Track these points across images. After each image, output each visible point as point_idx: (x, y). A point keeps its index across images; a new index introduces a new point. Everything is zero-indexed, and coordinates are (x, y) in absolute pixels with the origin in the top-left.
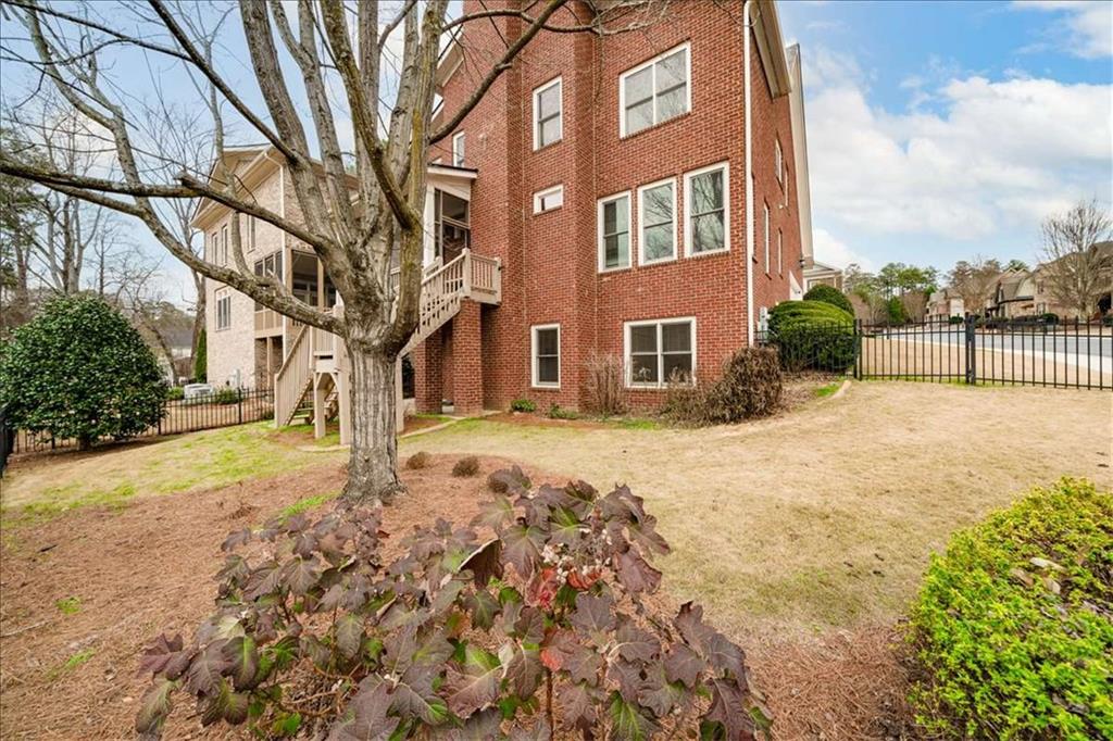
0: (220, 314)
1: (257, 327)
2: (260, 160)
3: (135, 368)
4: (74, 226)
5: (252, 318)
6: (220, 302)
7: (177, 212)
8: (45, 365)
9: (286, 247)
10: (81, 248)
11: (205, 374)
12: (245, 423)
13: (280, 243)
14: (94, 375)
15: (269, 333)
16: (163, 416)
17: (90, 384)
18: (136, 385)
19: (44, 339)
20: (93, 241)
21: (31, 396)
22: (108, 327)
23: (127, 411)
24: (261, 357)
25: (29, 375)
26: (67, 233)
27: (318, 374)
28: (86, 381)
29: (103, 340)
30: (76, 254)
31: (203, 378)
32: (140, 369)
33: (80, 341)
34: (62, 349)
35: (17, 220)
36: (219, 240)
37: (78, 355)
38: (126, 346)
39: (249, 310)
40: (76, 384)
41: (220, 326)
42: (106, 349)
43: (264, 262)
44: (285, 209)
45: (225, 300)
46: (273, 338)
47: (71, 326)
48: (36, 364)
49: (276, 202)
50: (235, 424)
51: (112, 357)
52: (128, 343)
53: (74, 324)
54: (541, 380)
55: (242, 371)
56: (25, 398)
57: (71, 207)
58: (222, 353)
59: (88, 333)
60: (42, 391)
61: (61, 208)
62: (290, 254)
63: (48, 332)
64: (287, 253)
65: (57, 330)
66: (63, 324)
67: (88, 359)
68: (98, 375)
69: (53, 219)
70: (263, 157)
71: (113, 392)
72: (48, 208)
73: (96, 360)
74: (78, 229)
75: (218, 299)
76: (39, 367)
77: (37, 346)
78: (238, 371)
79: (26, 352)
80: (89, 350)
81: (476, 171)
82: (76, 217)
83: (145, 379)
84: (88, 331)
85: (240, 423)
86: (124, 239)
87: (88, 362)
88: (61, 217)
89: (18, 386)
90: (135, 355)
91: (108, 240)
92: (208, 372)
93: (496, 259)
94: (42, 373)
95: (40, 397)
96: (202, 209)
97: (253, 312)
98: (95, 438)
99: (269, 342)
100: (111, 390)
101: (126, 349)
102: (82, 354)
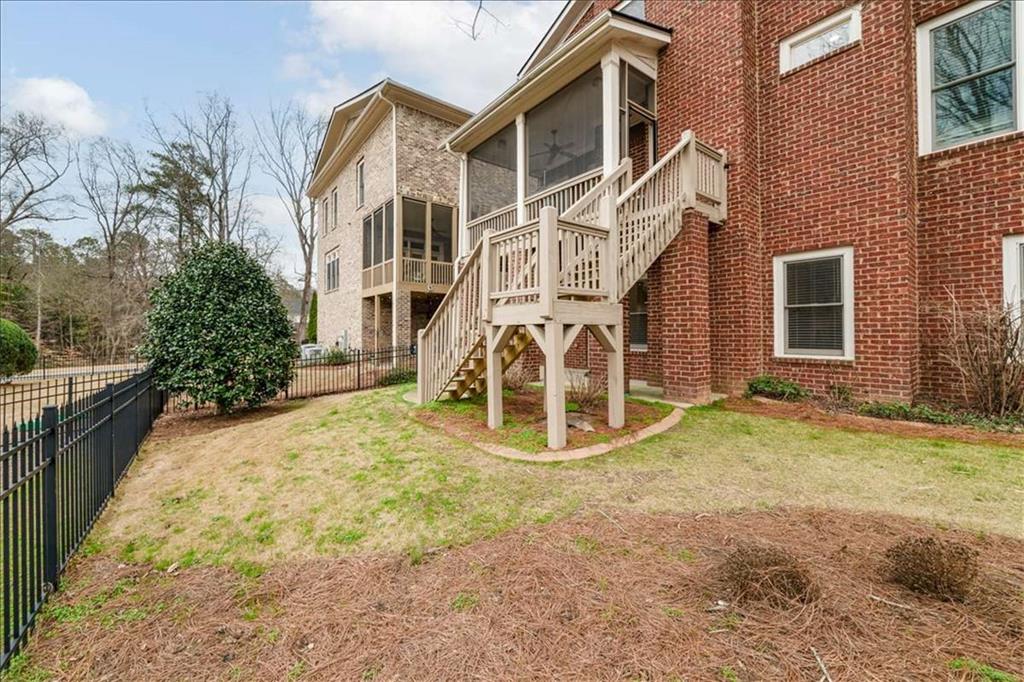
0: (329, 278)
1: (364, 287)
2: (376, 100)
3: (268, 322)
4: (225, 214)
5: (360, 276)
6: (329, 265)
7: (291, 196)
8: (188, 317)
9: (398, 194)
10: (229, 233)
11: (316, 336)
12: (363, 389)
13: (392, 191)
14: (230, 328)
15: (376, 291)
16: (291, 378)
17: (226, 338)
18: (267, 341)
19: (187, 286)
20: (236, 228)
21: (174, 352)
22: (243, 273)
23: (259, 372)
24: (368, 316)
25: (172, 328)
26: (220, 221)
27: (498, 327)
28: (222, 335)
29: (240, 287)
30: (226, 237)
31: (314, 340)
32: (271, 321)
33: (218, 290)
34: (203, 297)
35: (192, 215)
36: (329, 206)
37: (216, 305)
38: (260, 295)
39: (357, 269)
40: (214, 339)
41: (329, 289)
42: (242, 299)
43: (372, 217)
44: (397, 151)
45: (333, 262)
46: (381, 296)
47: (211, 272)
48: (179, 314)
49: (387, 148)
50: (354, 390)
51: (247, 307)
52: (262, 293)
53: (214, 269)
54: (790, 347)
55: (349, 332)
56: (168, 353)
57: (223, 200)
58: (331, 315)
59: (225, 279)
60: (183, 346)
61: (217, 200)
62: (401, 202)
63: (191, 278)
64: (398, 200)
65: (199, 276)
66: (204, 269)
67: (224, 310)
68: (233, 328)
69: (212, 209)
70: (378, 97)
71: (248, 349)
72: (209, 200)
73: (232, 310)
74: (227, 217)
75: (328, 262)
76: (181, 317)
77: (181, 294)
78: (346, 332)
79: (171, 301)
80: (226, 299)
81: (670, 31)
82: (226, 207)
83: (277, 335)
84: (226, 278)
85: (359, 389)
86: (255, 225)
87: (225, 313)
88: (217, 209)
89: (163, 340)
90: (267, 305)
91: (246, 226)
92: (318, 333)
93: (721, 151)
94: (184, 325)
95: (180, 353)
96: (316, 175)
97: (361, 270)
98: (231, 403)
99: (377, 300)
100: (245, 346)
101: (260, 299)
102: (220, 303)
